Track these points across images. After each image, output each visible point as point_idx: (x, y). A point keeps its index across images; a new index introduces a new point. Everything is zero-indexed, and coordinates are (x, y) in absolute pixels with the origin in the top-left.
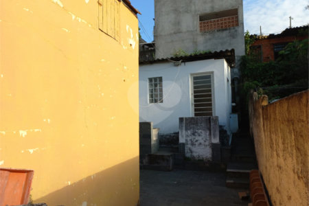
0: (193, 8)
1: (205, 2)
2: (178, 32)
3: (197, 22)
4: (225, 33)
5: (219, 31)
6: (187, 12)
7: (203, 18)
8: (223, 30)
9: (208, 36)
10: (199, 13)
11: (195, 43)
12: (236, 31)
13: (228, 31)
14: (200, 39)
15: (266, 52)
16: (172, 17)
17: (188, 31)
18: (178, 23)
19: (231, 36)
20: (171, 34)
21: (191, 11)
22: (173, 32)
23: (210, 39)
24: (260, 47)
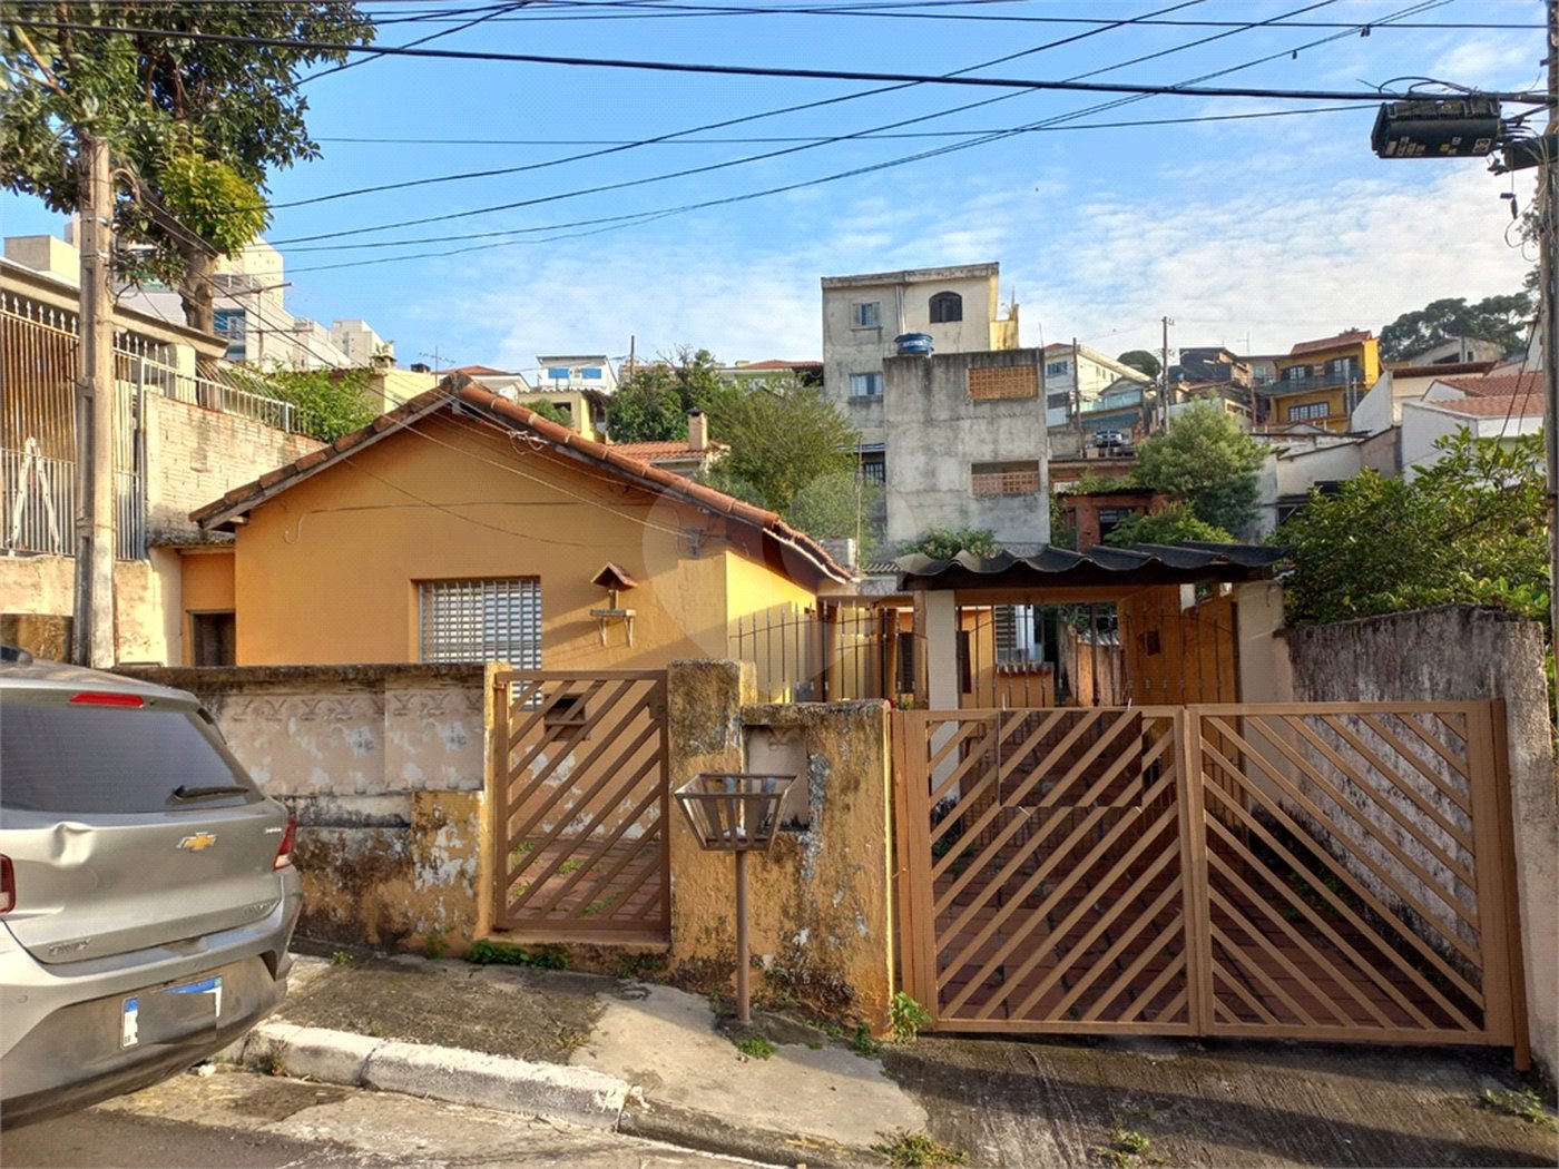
0: (960, 448)
1: (982, 441)
2: (933, 489)
3: (967, 475)
4: (1017, 502)
5: (1005, 496)
6: (948, 454)
7: (979, 468)
8: (1014, 496)
9: (987, 503)
10: (972, 459)
11: (964, 512)
12: (1036, 499)
13: (1022, 498)
14: (974, 507)
15: (1086, 521)
16: (921, 459)
17: (951, 490)
18: (931, 473)
19: (1026, 507)
20: (918, 493)
21: (956, 454)
22: (921, 487)
23: (991, 509)
24: (1073, 510)
